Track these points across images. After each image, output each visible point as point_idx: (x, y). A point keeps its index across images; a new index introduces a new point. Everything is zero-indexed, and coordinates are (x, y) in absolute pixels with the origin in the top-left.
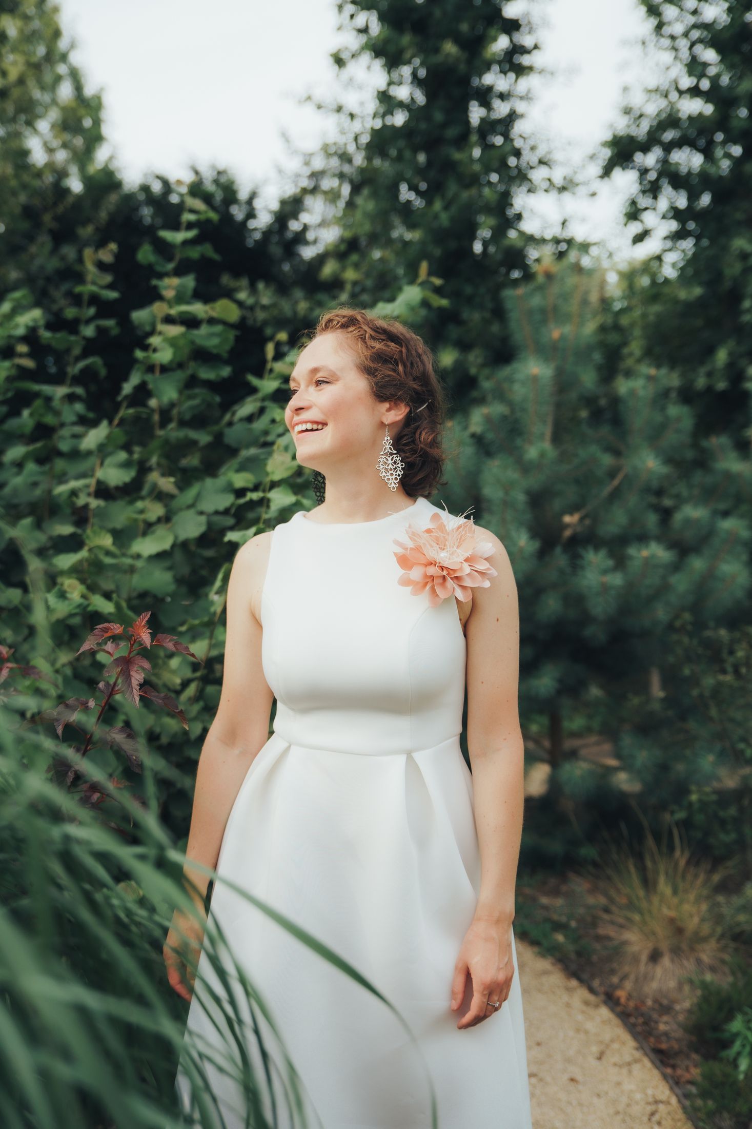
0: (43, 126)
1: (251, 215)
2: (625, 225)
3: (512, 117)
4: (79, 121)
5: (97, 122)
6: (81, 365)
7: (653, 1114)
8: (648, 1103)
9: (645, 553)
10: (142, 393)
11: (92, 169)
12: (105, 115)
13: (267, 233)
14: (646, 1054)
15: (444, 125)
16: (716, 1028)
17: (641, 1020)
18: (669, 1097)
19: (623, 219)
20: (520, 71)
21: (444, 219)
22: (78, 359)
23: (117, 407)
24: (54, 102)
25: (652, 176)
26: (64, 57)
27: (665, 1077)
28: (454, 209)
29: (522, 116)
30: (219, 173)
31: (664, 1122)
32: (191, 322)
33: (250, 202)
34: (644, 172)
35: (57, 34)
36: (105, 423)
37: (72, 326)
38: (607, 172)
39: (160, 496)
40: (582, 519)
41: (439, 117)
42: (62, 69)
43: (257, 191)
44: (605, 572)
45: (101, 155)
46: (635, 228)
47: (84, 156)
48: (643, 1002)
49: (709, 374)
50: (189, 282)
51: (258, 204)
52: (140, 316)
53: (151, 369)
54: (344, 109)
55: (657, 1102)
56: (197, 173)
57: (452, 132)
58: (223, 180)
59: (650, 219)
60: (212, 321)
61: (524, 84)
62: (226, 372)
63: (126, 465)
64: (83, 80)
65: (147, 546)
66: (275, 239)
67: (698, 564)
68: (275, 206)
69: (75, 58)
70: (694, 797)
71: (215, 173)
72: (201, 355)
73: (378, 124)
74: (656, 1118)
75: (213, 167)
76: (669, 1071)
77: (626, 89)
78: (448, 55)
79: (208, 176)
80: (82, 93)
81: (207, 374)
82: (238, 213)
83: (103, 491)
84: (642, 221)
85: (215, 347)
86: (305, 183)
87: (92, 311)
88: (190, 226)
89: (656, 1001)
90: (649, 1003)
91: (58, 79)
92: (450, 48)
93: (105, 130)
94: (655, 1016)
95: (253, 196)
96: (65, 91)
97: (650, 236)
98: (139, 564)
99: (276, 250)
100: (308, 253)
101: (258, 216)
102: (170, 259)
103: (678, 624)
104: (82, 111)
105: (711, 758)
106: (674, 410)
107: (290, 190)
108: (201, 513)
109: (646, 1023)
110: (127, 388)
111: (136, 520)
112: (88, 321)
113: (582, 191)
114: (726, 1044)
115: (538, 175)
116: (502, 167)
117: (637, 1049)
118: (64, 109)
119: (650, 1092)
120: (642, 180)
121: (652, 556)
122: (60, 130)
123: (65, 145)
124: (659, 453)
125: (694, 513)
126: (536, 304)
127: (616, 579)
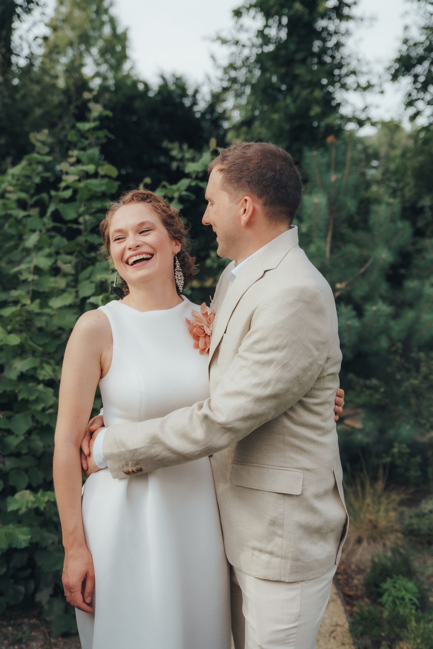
0: (95, 51)
1: (195, 103)
2: (405, 109)
3: (338, 45)
4: (113, 47)
5: (124, 48)
7: (332, 632)
8: (332, 626)
9: (374, 308)
11: (120, 75)
12: (128, 44)
13: (203, 114)
14: (340, 597)
15: (296, 52)
16: (377, 586)
17: (345, 577)
18: (344, 623)
19: (403, 106)
20: (341, 17)
21: (292, 108)
24: (100, 37)
25: (422, 79)
26: (106, 11)
27: (346, 610)
28: (299, 102)
29: (343, 45)
30: (177, 79)
31: (337, 637)
33: (194, 96)
34: (416, 76)
36: (38, 232)
38: (395, 77)
39: (66, 275)
40: (347, 286)
41: (292, 47)
42: (105, 18)
43: (198, 89)
44: (349, 319)
45: (126, 66)
46: (411, 111)
47: (117, 67)
48: (349, 567)
51: (199, 97)
54: (240, 43)
55: (337, 625)
56: (163, 78)
57: (299, 56)
58: (179, 83)
59: (420, 105)
61: (344, 26)
63: (49, 256)
64: (116, 24)
65: (57, 302)
66: (208, 117)
67: (410, 315)
68: (208, 98)
69: (114, 11)
70: (395, 450)
71: (175, 79)
73: (259, 51)
74: (334, 634)
75: (174, 76)
76: (348, 608)
77: (406, 28)
78: (297, 11)
79: (170, 81)
80: (116, 31)
82: (187, 102)
83: (37, 270)
84: (415, 107)
86: (226, 84)
88: (95, 120)
89: (358, 567)
90: (353, 567)
91: (103, 23)
92: (298, 6)
93: (129, 52)
94: (354, 575)
95: (196, 92)
96: (107, 30)
97: (421, 115)
99: (206, 125)
100: (227, 125)
101: (198, 103)
103: (393, 349)
104: (115, 42)
105: (408, 427)
106: (400, 224)
107: (217, 89)
108: (92, 282)
109: (346, 580)
110: (49, 212)
111: (53, 288)
112: (38, 174)
113: (377, 89)
114: (381, 595)
115: (350, 81)
116: (330, 75)
117: (335, 594)
118: (106, 41)
119: (335, 619)
120: (415, 82)
121: (379, 310)
122: (103, 52)
123: (106, 61)
124: (390, 249)
125: (412, 284)
126: (325, 160)
127: (356, 323)
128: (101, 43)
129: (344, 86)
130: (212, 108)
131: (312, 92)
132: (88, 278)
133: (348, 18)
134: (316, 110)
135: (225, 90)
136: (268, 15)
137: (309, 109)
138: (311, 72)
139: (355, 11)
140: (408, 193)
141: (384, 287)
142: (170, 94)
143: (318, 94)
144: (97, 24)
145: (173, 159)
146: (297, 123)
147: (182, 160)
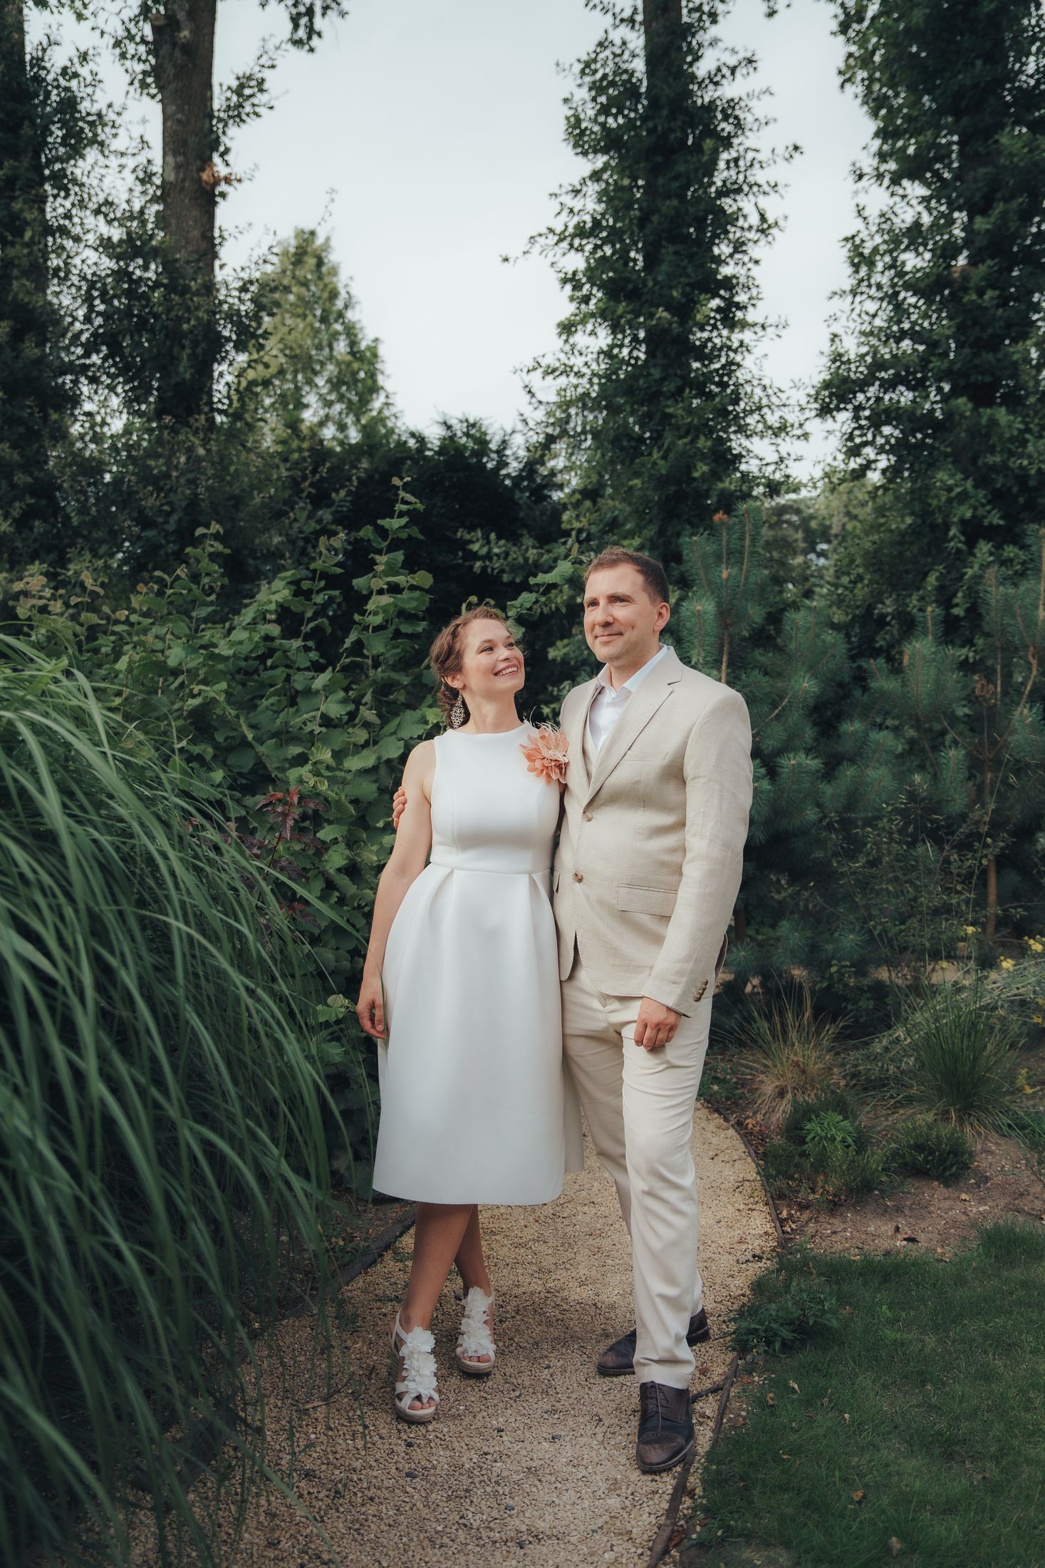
0: (321, 382)
1: (502, 464)
2: (846, 460)
3: (731, 366)
4: (353, 374)
5: (372, 375)
6: (312, 625)
9: (793, 762)
10: (359, 646)
11: (367, 417)
13: (517, 480)
15: (662, 380)
19: (843, 456)
20: (731, 324)
22: (310, 620)
23: (339, 657)
24: (331, 358)
25: (867, 413)
26: (340, 315)
28: (672, 457)
29: (738, 365)
30: (470, 426)
32: (394, 589)
33: (500, 452)
34: (858, 408)
35: (334, 295)
36: (330, 669)
37: (308, 594)
38: (824, 413)
39: (367, 725)
41: (656, 373)
42: (338, 327)
43: (507, 439)
45: (377, 402)
46: (856, 462)
48: (768, 1128)
49: (922, 599)
50: (399, 556)
51: (508, 452)
52: (359, 583)
53: (366, 628)
56: (449, 427)
57: (669, 387)
58: (474, 432)
59: (869, 453)
60: (412, 588)
61: (736, 337)
62: (421, 627)
63: (344, 701)
64: (357, 334)
65: (354, 763)
66: (525, 483)
67: (848, 772)
68: (522, 453)
69: (353, 316)
71: (467, 426)
72: (403, 614)
75: (464, 420)
77: (834, 338)
79: (459, 429)
80: (357, 346)
81: (406, 629)
82: (490, 462)
83: (327, 721)
84: (862, 456)
85: (414, 609)
86: (551, 430)
87: (323, 583)
91: (335, 336)
92: (662, 313)
95: (504, 444)
96: (341, 347)
97: (872, 469)
98: (349, 777)
99: (523, 497)
100: (557, 496)
101: (509, 463)
102: (385, 539)
103: (825, 822)
104: (357, 364)
105: (851, 936)
106: (830, 637)
107: (537, 439)
110: (348, 643)
111: (348, 743)
112: (318, 592)
113: (797, 431)
115: (753, 421)
118: (340, 364)
120: (856, 418)
121: (800, 764)
122: (335, 384)
123: (341, 398)
124: (815, 676)
125: (852, 727)
126: (710, 548)
127: (766, 785)
128: (331, 368)
129: (742, 429)
130: (530, 467)
131: (693, 441)
132: (394, 733)
133: (744, 325)
134: (702, 469)
135: (551, 439)
136: (615, 328)
137: (690, 468)
138: (690, 411)
139: (752, 316)
140: (861, 592)
141: (809, 733)
142: (460, 450)
143: (703, 443)
144: (324, 337)
145: (475, 556)
146: (672, 489)
147: (489, 556)
